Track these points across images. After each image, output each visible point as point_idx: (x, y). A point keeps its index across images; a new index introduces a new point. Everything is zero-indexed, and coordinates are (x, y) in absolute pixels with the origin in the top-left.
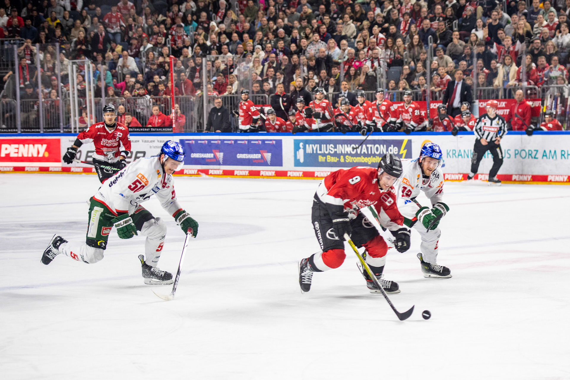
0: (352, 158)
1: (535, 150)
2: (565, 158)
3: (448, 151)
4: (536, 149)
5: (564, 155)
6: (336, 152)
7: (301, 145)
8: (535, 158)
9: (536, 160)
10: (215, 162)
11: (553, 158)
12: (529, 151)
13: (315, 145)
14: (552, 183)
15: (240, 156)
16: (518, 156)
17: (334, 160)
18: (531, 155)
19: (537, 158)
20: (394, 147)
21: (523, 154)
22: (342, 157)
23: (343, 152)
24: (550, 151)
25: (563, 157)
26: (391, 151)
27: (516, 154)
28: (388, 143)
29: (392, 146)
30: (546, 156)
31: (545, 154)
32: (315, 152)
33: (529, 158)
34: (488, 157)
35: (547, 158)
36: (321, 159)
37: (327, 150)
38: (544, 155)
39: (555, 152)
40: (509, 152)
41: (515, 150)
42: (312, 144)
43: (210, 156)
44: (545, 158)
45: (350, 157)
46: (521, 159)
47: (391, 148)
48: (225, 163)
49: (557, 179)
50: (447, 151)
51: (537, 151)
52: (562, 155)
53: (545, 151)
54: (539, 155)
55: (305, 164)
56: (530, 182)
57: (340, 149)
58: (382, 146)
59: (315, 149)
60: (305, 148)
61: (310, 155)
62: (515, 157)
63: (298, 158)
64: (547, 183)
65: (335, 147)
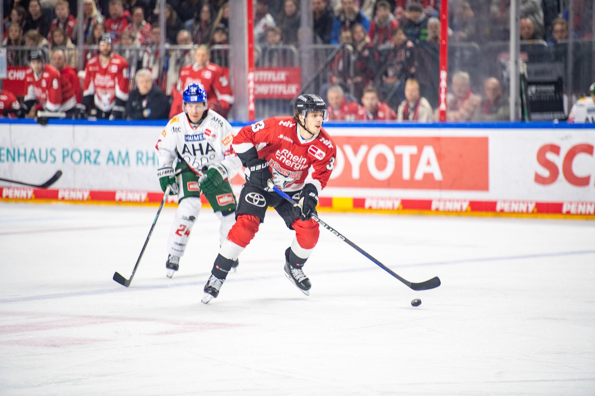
1: (95, 151)
2: (143, 164)
4: (97, 148)
5: (141, 159)
8: (95, 162)
9: (96, 166)
11: (123, 163)
12: (85, 152)
14: (123, 204)
18: (89, 158)
19: (99, 164)
21: (76, 156)
24: (120, 153)
25: (140, 162)
27: (64, 157)
30: (113, 159)
31: (111, 157)
33: (85, 162)
34: (19, 160)
35: (114, 163)
38: (110, 158)
39: (127, 154)
40: (53, 153)
41: (63, 151)
44: (111, 163)
46: (73, 164)
49: (131, 197)
51: (98, 152)
52: (138, 158)
53: (111, 153)
54: (102, 159)
56: (87, 202)
62: (64, 161)
64: (115, 203)
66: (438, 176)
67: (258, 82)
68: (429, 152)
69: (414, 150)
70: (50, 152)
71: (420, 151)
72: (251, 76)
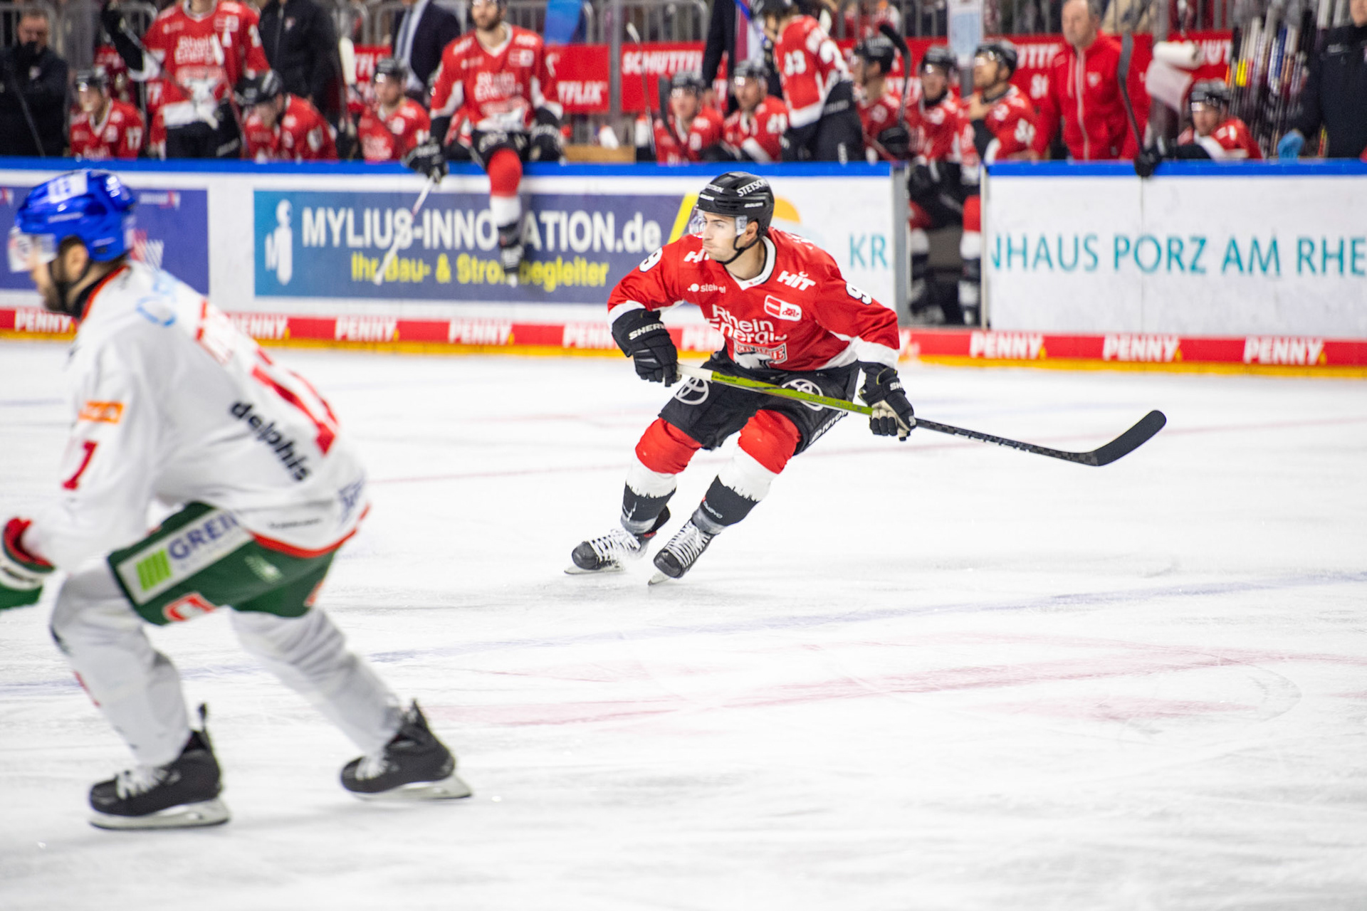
0: (482, 266)
1: (1194, 239)
2: (1313, 269)
3: (856, 241)
4: (1199, 233)
5: (1309, 258)
6: (418, 243)
7: (283, 210)
8: (1194, 268)
9: (1197, 277)
11: (1264, 269)
12: (1170, 242)
13: (336, 213)
14: (1261, 369)
16: (1127, 262)
17: (414, 271)
18: (1178, 258)
19: (1203, 271)
20: (645, 221)
21: (1148, 254)
22: (443, 261)
23: (448, 242)
24: (1256, 244)
25: (1305, 265)
26: (633, 237)
27: (1117, 256)
28: (623, 208)
29: (639, 217)
30: (1238, 260)
31: (1233, 254)
32: (336, 240)
33: (1169, 267)
34: (1010, 264)
35: (1241, 268)
36: (360, 267)
37: (383, 233)
38: (1232, 257)
39: (1274, 244)
40: (1092, 245)
41: (1117, 240)
42: (326, 206)
44: (1233, 269)
45: (474, 262)
46: (1138, 272)
47: (635, 225)
49: (1281, 352)
50: (852, 240)
51: (1203, 242)
52: (1300, 256)
53: (1233, 244)
54: (1212, 259)
55: (297, 288)
56: (1173, 366)
57: (440, 229)
58: (598, 217)
59: (336, 228)
60: (296, 225)
61: (316, 251)
62: (1116, 265)
63: (271, 260)
64: (1242, 368)
65: (418, 222)
70: (1085, 243)
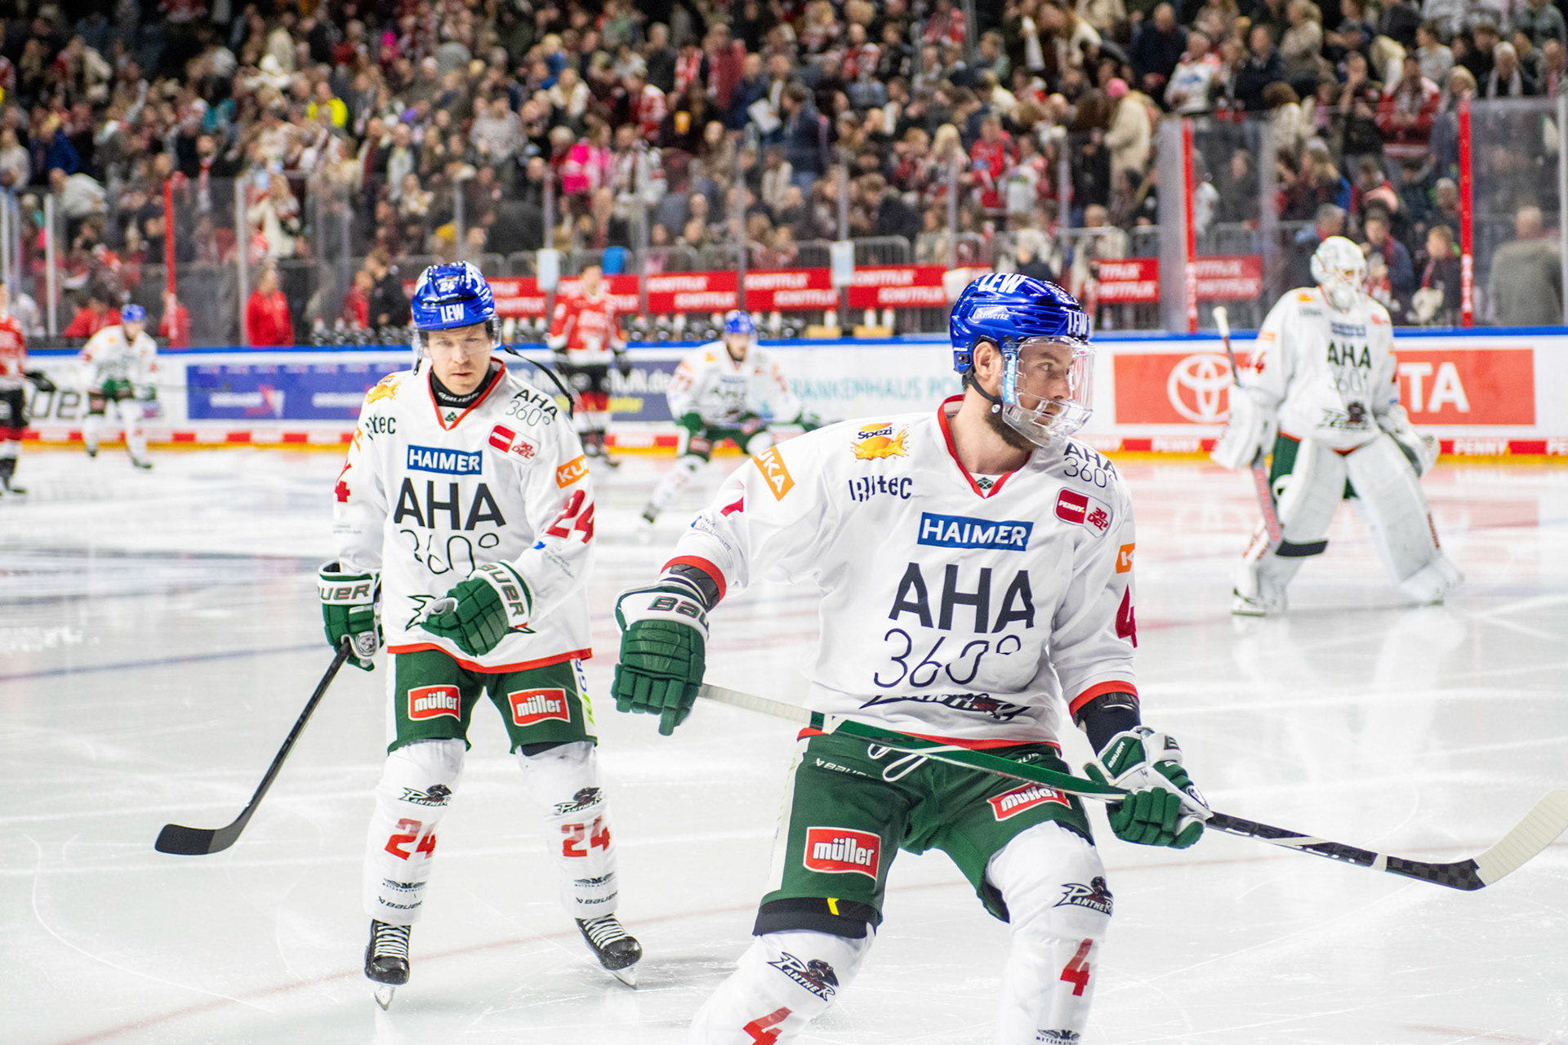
10: (264, 413)
15: (322, 400)
40: (916, 384)
41: (930, 381)
43: (252, 400)
48: (289, 413)
62: (930, 395)
66: (1463, 405)
67: (1202, 278)
68: (1448, 372)
69: (1426, 368)
70: (913, 383)
71: (1436, 370)
72: (1191, 269)
